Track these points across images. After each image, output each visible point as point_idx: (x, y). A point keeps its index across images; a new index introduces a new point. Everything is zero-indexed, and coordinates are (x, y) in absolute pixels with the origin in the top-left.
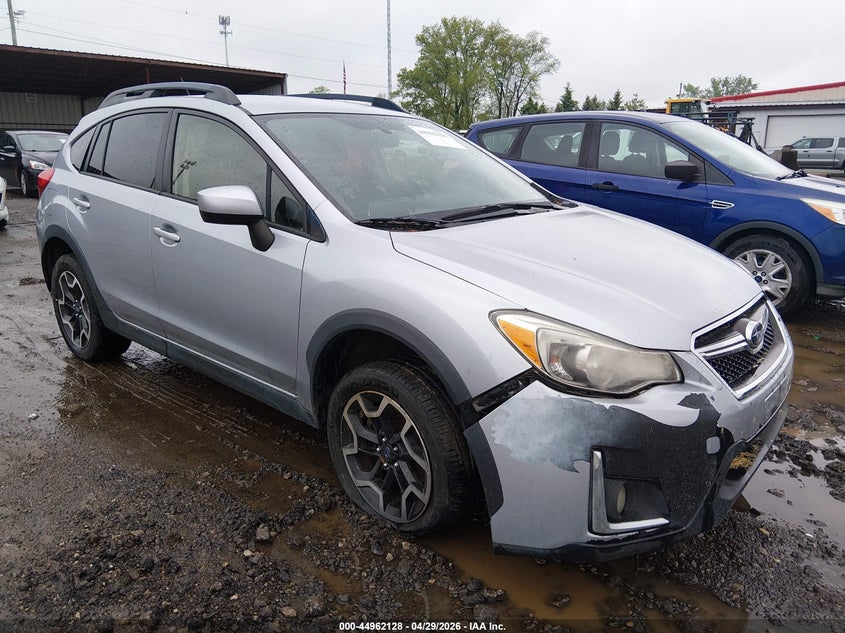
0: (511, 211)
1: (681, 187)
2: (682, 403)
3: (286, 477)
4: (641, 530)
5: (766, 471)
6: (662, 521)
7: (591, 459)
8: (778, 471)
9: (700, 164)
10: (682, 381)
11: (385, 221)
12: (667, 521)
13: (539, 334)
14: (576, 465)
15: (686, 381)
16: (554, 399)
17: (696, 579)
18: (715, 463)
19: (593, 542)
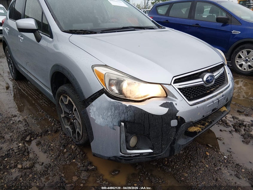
0: (133, 29)
1: (223, 26)
2: (162, 106)
3: (49, 120)
4: (141, 154)
5: (221, 130)
6: (150, 151)
7: (120, 125)
8: (225, 131)
9: (230, 17)
10: (166, 97)
11: (76, 31)
12: (152, 151)
13: (106, 75)
14: (115, 127)
15: (168, 97)
16: (109, 101)
17: (170, 170)
18: (175, 130)
19: (121, 156)
